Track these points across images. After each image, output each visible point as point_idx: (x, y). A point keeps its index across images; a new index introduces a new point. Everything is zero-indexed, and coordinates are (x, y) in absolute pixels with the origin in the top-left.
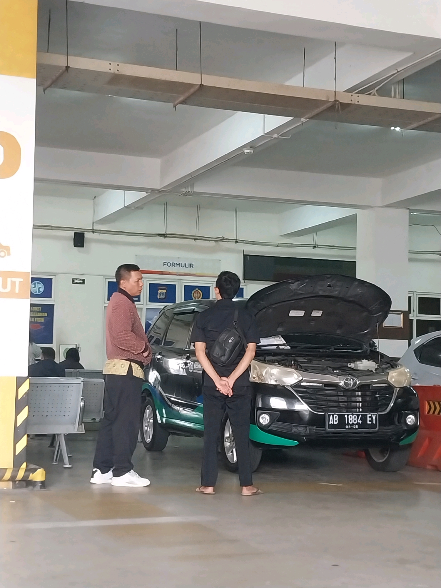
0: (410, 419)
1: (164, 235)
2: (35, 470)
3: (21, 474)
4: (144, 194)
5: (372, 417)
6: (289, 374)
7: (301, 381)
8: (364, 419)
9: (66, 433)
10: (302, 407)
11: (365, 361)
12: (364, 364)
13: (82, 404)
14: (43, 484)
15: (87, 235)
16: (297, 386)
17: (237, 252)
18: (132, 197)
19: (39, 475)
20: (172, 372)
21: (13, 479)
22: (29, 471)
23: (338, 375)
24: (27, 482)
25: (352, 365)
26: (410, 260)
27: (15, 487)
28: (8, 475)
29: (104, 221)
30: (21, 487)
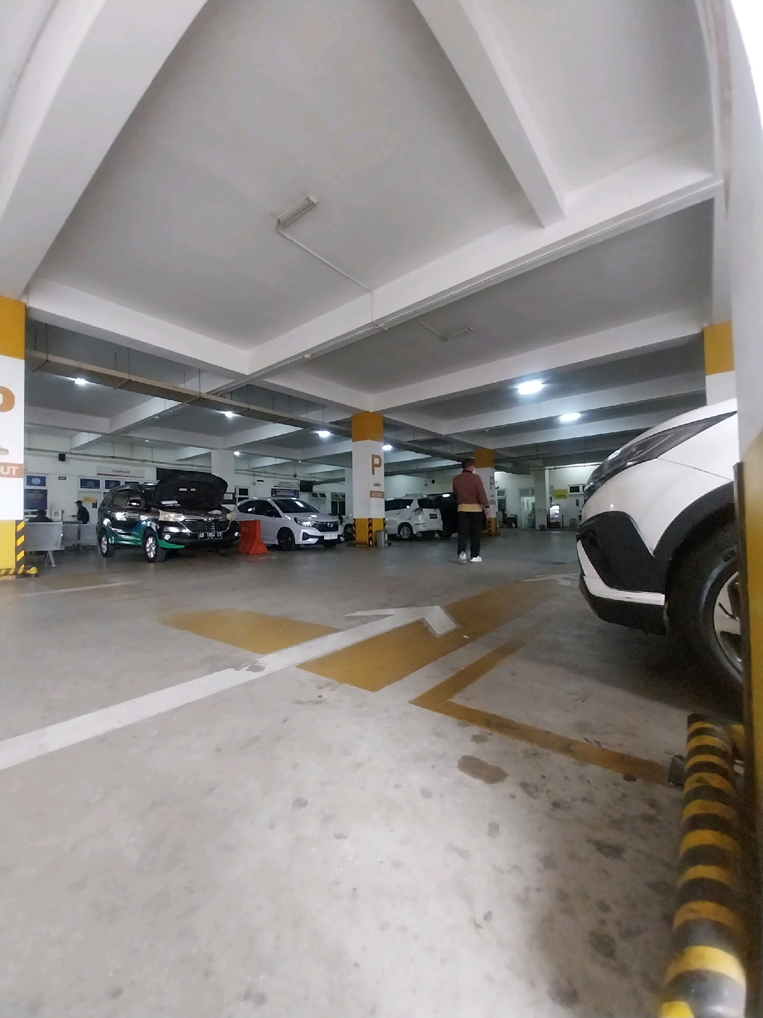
0: (236, 534)
1: (113, 457)
2: (30, 569)
3: (21, 571)
4: (100, 436)
5: (220, 534)
6: (180, 516)
7: (185, 519)
8: (216, 534)
9: (53, 550)
10: (186, 531)
11: (216, 511)
12: (216, 512)
13: (62, 535)
14: (36, 575)
15: (67, 455)
16: (184, 521)
17: (154, 466)
18: (93, 437)
19: (33, 571)
20: (118, 519)
21: (15, 573)
22: (26, 569)
23: (203, 516)
24: (25, 575)
25: (210, 512)
26: (236, 473)
27: (17, 578)
28: (12, 572)
29: (77, 448)
30: (22, 577)
